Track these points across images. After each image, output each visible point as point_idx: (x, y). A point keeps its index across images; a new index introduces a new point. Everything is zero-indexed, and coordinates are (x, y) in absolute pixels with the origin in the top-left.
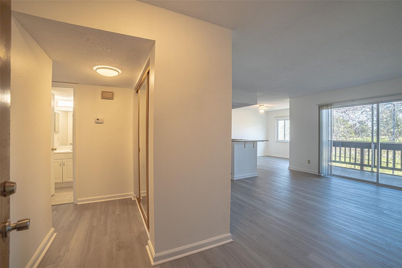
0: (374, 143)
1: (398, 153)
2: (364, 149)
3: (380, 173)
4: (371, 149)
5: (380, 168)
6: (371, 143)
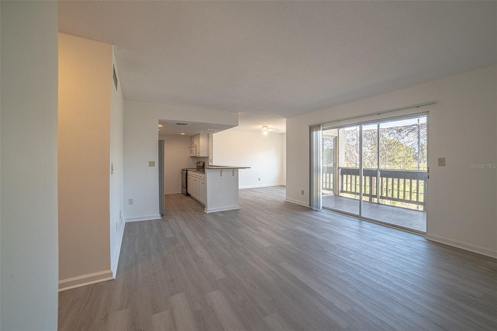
0: (380, 171)
1: (422, 182)
2: (373, 177)
3: (363, 201)
4: (359, 175)
5: (363, 196)
6: (377, 170)
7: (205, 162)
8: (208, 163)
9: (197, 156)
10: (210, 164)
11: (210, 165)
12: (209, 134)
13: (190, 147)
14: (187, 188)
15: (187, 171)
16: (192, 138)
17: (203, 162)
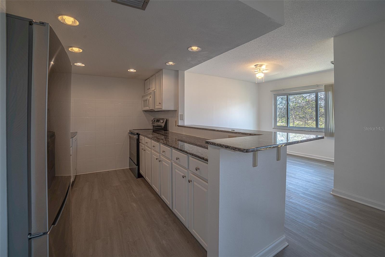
7: (168, 120)
8: (176, 122)
9: (156, 110)
10: (180, 123)
11: (179, 125)
12: (177, 71)
13: (143, 97)
14: (138, 164)
15: (138, 135)
16: (146, 82)
17: (165, 120)
